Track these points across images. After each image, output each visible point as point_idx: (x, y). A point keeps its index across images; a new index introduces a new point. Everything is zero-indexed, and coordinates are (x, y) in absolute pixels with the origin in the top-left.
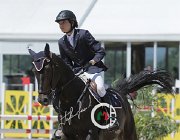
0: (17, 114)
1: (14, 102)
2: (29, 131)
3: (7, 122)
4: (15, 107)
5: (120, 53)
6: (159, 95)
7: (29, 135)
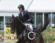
0: (9, 34)
1: (8, 31)
2: (13, 40)
3: (6, 37)
4: (9, 32)
5: (41, 16)
6: (53, 29)
7: (13, 41)
